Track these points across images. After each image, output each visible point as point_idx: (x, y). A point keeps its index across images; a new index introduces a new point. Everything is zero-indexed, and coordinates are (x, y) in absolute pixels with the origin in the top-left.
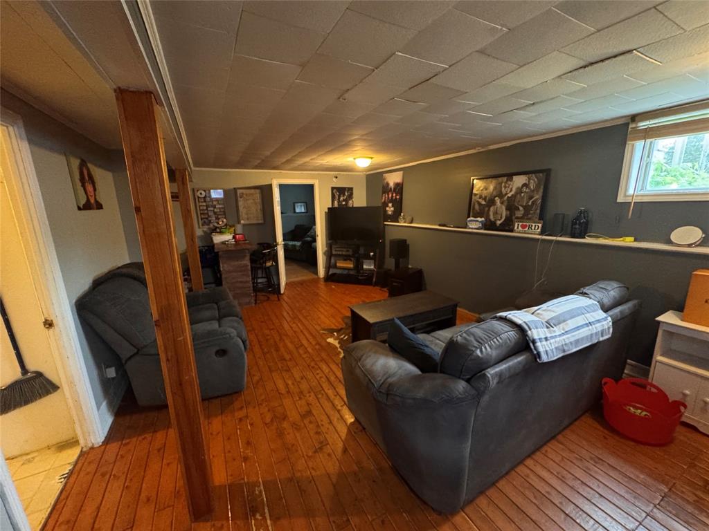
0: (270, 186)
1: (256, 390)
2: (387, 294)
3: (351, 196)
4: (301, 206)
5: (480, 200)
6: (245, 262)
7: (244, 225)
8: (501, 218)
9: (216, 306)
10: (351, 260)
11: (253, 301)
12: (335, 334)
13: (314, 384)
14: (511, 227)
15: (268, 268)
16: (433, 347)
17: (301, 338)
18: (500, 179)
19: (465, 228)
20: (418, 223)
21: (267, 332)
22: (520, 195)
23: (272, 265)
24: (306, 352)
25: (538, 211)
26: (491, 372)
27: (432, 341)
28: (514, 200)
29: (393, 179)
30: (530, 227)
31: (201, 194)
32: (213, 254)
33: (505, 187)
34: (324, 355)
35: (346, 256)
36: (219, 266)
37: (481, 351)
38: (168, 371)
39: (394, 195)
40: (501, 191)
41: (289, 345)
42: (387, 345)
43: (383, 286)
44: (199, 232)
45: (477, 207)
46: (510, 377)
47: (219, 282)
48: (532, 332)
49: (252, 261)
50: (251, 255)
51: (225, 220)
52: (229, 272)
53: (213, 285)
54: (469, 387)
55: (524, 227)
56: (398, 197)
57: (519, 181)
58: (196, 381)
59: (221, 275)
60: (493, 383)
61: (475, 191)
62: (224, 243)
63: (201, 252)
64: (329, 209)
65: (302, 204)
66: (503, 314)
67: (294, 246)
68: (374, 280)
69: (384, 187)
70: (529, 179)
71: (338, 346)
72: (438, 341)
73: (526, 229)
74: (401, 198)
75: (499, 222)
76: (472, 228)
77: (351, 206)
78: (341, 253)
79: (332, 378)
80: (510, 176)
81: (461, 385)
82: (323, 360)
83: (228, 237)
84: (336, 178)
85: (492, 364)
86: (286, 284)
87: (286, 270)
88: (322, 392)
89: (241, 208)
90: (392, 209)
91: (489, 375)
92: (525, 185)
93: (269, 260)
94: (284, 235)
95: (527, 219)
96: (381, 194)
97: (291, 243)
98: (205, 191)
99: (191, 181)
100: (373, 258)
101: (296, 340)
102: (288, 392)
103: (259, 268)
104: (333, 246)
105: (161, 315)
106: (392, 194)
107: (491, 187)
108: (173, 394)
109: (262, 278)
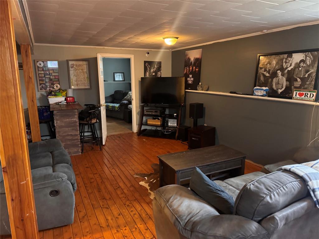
0: (96, 59)
1: (82, 223)
2: (187, 147)
3: (159, 69)
4: (119, 75)
5: (265, 73)
6: (75, 119)
7: (74, 90)
8: (282, 87)
9: (51, 155)
10: (159, 119)
11: (80, 150)
12: (146, 178)
13: (129, 219)
14: (290, 95)
15: (93, 124)
16: (227, 191)
17: (118, 181)
18: (282, 56)
19: (252, 95)
20: (213, 91)
21: (91, 176)
22: (299, 69)
23: (97, 122)
24: (123, 193)
25: (313, 83)
26: (279, 216)
27: (226, 187)
28: (293, 74)
29: (194, 55)
30: (306, 95)
31: (40, 64)
32: (49, 113)
33: (286, 62)
34: (137, 195)
35: (154, 116)
36: (53, 122)
37: (271, 197)
38: (13, 208)
39: (194, 68)
40: (282, 66)
41: (109, 186)
42: (189, 189)
43: (183, 140)
44: (38, 95)
45: (262, 78)
46: (294, 220)
47: (53, 134)
48: (312, 183)
49: (80, 118)
50: (79, 114)
51: (59, 86)
52: (61, 127)
53: (48, 138)
54: (261, 228)
55: (301, 95)
56: (197, 70)
57: (297, 58)
58: (35, 217)
59: (55, 130)
60: (281, 224)
61: (260, 65)
62: (57, 104)
63: (39, 110)
64: (142, 78)
65: (121, 74)
66: (288, 167)
67: (114, 107)
68: (177, 135)
69: (186, 62)
70: (306, 56)
71: (148, 188)
72: (231, 187)
73: (303, 97)
74: (200, 71)
75: (280, 91)
76: (258, 95)
77: (159, 76)
78: (151, 113)
79: (144, 215)
80: (290, 54)
81: (254, 226)
82: (136, 200)
83: (61, 99)
84: (148, 53)
85: (279, 209)
86: (107, 137)
87: (108, 126)
88: (136, 226)
89: (72, 77)
90: (192, 79)
91: (277, 218)
92: (302, 61)
93: (94, 118)
94: (106, 98)
95: (304, 89)
96: (184, 67)
97: (111, 105)
98: (43, 62)
99: (32, 53)
100: (176, 118)
101: (115, 183)
102: (108, 226)
103: (86, 124)
104: (145, 108)
105: (8, 163)
106: (193, 68)
107: (274, 62)
108: (16, 227)
109: (88, 132)
